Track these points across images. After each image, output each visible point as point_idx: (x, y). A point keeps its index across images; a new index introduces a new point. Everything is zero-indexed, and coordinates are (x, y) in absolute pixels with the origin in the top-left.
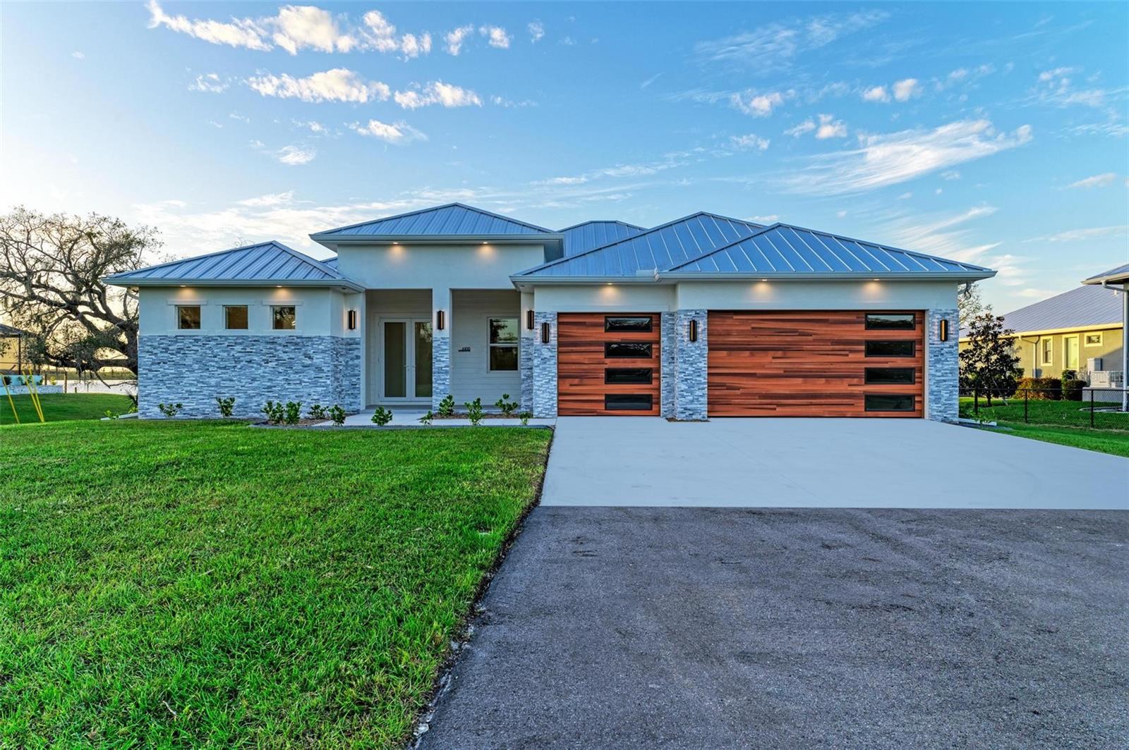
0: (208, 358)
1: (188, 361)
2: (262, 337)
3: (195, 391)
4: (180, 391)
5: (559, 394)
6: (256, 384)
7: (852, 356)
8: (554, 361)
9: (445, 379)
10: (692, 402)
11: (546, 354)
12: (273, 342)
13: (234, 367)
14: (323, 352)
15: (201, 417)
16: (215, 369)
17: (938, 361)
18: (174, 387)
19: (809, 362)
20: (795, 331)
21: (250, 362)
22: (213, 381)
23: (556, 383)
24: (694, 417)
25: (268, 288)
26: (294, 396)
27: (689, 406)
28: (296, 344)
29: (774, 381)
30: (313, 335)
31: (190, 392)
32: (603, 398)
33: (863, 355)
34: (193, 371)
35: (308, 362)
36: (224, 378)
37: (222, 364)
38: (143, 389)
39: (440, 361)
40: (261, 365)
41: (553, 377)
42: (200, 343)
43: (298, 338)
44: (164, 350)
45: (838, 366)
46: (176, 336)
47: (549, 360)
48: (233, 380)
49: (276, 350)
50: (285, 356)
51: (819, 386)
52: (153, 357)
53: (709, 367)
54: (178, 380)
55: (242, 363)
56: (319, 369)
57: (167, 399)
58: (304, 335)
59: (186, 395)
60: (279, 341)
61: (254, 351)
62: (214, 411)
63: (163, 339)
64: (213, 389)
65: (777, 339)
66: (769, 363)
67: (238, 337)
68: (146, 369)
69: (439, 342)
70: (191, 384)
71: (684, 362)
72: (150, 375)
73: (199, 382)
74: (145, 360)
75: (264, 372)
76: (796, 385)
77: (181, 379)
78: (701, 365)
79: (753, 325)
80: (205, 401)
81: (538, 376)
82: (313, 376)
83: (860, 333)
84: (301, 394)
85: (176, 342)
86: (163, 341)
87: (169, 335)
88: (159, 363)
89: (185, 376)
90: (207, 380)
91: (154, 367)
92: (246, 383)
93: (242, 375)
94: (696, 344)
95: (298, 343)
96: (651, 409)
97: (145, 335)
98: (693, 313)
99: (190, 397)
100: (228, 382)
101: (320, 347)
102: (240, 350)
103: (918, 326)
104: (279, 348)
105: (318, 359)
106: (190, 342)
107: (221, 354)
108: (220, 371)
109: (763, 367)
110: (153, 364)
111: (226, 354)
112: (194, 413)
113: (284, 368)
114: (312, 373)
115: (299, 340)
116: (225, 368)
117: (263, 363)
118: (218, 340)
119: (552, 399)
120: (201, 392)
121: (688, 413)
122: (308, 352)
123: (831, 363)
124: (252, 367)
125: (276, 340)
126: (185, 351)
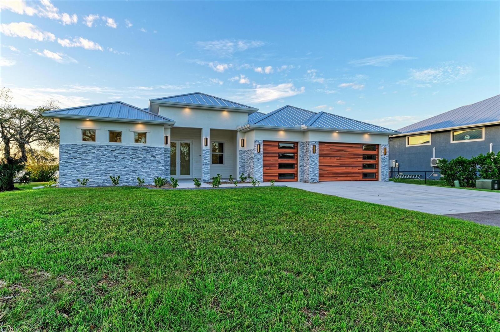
0: (100, 156)
1: (89, 157)
2: (129, 147)
3: (93, 173)
4: (84, 172)
5: (264, 173)
6: (126, 169)
7: (359, 160)
8: (262, 160)
9: (208, 167)
10: (314, 176)
11: (259, 157)
12: (135, 149)
13: (115, 161)
14: (161, 154)
15: (96, 185)
16: (105, 161)
17: (383, 162)
18: (80, 171)
19: (347, 161)
20: (343, 150)
21: (123, 158)
22: (103, 168)
23: (263, 169)
24: (314, 181)
25: (133, 123)
26: (146, 175)
27: (313, 177)
28: (147, 150)
29: (337, 168)
30: (155, 146)
31: (90, 173)
32: (278, 175)
33: (362, 159)
34: (92, 163)
35: (153, 159)
36: (109, 166)
37: (108, 159)
38: (62, 171)
39: (206, 159)
40: (129, 160)
41: (261, 166)
42: (96, 149)
43: (148, 147)
44: (75, 152)
45: (355, 163)
46: (82, 145)
47: (260, 159)
48: (114, 167)
49: (137, 153)
50: (142, 156)
51: (350, 170)
52: (68, 155)
53: (319, 163)
54: (83, 167)
55: (119, 159)
56: (159, 162)
57: (77, 177)
58: (151, 146)
59: (88, 175)
60: (139, 149)
61: (125, 153)
62: (104, 182)
63: (75, 146)
64: (103, 171)
65: (338, 153)
66: (335, 161)
67: (117, 146)
68: (64, 161)
69: (205, 151)
70: (91, 169)
71: (311, 161)
72: (67, 164)
73: (95, 168)
74: (63, 157)
75: (131, 164)
76: (343, 170)
77: (85, 167)
78: (317, 162)
79: (331, 148)
80: (98, 177)
81: (256, 166)
82: (155, 165)
83: (361, 151)
84: (150, 174)
85: (82, 148)
86: (74, 147)
87: (78, 144)
88: (72, 158)
89: (87, 165)
90: (100, 167)
91: (69, 160)
92: (121, 168)
93: (119, 165)
94: (315, 154)
95: (148, 150)
96: (294, 179)
97: (63, 144)
98: (314, 143)
99: (90, 175)
100: (112, 168)
101: (159, 152)
102: (118, 152)
103: (377, 150)
104: (138, 152)
105: (158, 158)
106: (90, 148)
107: (108, 154)
108: (107, 163)
109: (333, 163)
110: (68, 159)
111: (110, 154)
112: (92, 183)
113: (141, 162)
114: (155, 164)
115: (149, 149)
116: (110, 161)
117: (130, 159)
118: (106, 147)
119: (261, 175)
120: (96, 173)
121: (313, 180)
122: (153, 154)
123: (353, 162)
124: (125, 161)
125: (137, 148)
126: (87, 152)
